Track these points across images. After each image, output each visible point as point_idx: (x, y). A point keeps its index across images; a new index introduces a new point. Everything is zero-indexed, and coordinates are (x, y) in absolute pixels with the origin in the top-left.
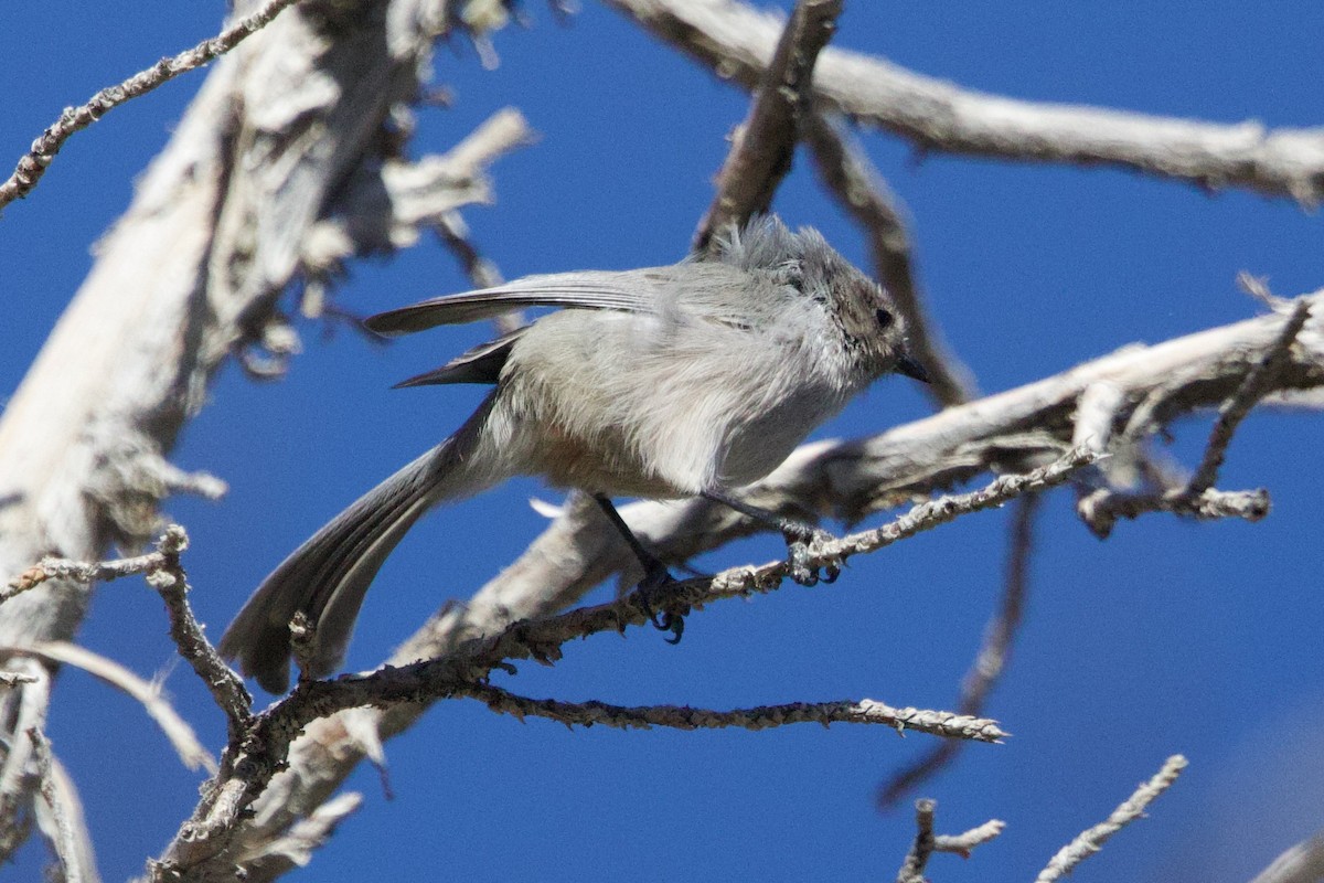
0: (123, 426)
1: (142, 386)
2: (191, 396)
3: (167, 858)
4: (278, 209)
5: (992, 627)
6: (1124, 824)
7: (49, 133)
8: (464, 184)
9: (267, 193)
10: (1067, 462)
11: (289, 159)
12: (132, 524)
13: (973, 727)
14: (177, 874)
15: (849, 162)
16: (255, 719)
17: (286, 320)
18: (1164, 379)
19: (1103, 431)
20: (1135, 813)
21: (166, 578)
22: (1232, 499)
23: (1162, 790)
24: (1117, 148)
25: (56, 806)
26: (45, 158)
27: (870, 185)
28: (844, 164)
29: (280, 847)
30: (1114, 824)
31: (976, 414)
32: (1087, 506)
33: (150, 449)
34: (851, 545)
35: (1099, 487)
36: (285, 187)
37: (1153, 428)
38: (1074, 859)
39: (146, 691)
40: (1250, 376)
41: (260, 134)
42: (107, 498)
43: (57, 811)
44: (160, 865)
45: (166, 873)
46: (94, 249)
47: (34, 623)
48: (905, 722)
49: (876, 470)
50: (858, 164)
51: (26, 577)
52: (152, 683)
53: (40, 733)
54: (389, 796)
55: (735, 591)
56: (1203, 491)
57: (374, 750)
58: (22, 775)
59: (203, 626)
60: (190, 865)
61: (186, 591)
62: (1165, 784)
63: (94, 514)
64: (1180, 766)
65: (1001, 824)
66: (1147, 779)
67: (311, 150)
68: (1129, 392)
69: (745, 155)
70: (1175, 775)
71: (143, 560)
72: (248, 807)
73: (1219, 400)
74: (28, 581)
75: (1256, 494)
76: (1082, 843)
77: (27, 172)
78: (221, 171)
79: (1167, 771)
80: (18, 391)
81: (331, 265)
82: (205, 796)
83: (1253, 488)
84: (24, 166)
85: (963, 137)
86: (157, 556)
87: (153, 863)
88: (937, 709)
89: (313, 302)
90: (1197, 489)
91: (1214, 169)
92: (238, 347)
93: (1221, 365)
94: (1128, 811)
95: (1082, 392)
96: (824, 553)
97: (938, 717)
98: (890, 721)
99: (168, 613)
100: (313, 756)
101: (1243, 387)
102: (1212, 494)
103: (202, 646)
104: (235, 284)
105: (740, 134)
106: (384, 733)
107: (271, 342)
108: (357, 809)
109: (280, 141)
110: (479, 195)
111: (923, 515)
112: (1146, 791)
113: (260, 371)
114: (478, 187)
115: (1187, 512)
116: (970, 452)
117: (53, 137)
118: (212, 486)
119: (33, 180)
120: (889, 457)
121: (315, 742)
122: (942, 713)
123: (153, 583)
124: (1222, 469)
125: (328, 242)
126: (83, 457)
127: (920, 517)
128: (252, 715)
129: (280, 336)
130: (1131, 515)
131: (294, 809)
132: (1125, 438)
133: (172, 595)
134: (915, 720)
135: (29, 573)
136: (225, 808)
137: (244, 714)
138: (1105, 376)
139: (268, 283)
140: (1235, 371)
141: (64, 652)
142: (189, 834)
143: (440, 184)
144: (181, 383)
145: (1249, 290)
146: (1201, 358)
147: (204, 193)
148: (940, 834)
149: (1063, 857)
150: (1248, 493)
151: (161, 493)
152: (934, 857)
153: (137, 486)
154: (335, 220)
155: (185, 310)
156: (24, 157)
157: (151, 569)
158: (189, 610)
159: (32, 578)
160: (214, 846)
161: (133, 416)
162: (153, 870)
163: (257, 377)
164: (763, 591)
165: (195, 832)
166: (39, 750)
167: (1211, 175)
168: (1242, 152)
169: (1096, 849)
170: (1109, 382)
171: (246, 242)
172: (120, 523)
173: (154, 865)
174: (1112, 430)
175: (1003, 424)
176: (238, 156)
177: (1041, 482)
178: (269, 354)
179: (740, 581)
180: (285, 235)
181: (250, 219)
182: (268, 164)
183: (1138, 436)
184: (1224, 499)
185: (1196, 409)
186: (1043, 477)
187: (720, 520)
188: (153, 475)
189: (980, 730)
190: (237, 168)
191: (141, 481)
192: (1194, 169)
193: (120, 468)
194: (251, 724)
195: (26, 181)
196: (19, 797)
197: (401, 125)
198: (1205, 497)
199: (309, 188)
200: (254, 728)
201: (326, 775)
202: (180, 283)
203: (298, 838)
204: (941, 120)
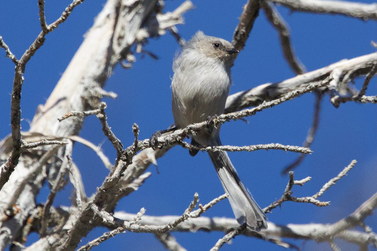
0: (91, 80)
1: (96, 70)
2: (108, 73)
3: (102, 187)
4: (130, 25)
5: (310, 130)
6: (341, 177)
7: (70, 6)
8: (177, 19)
9: (128, 22)
10: (327, 80)
11: (133, 13)
12: (94, 105)
13: (304, 150)
14: (104, 191)
15: (274, 13)
16: (124, 151)
17: (132, 53)
18: (353, 68)
19: (337, 81)
20: (344, 174)
21: (101, 115)
22: (369, 98)
23: (351, 169)
24: (342, 10)
25: (74, 175)
26: (69, 12)
27: (279, 19)
28: (273, 14)
29: (131, 186)
30: (338, 177)
31: (305, 77)
32: (333, 100)
33: (98, 86)
34: (273, 103)
35: (336, 95)
36: (132, 19)
37: (350, 80)
38: (329, 186)
39: (96, 149)
40: (374, 67)
41: (125, 7)
42: (88, 98)
43: (74, 176)
44: (100, 189)
45: (101, 191)
46: (84, 36)
47: (69, 129)
48: (287, 149)
49: (280, 91)
50: (276, 14)
51: (66, 115)
52: (98, 147)
53: (69, 157)
54: (158, 173)
55: (244, 116)
56: (362, 96)
57: (154, 162)
58: (65, 168)
59: (111, 128)
60: (107, 189)
61: (106, 119)
62: (352, 167)
63: (84, 102)
64: (355, 163)
65: (311, 178)
66: (347, 166)
67: (138, 11)
68: (343, 71)
69: (247, 12)
70: (354, 165)
71: (95, 111)
72: (122, 174)
73: (366, 73)
74: (66, 116)
75: (375, 97)
76: (331, 182)
77: (64, 16)
78: (116, 16)
79: (352, 164)
80: (65, 72)
81: (143, 40)
82: (111, 171)
83: (374, 95)
84: (64, 14)
85: (302, 7)
86: (99, 110)
87: (98, 188)
88: (295, 146)
89: (139, 49)
90: (360, 95)
91: (365, 15)
92: (120, 60)
93: (367, 64)
94: (342, 174)
95: (332, 71)
96: (266, 105)
97: (295, 147)
98: (283, 149)
99: (102, 124)
100: (139, 163)
101: (372, 70)
102: (364, 97)
103: (110, 133)
104: (119, 45)
105: (246, 7)
106: (157, 157)
107: (128, 59)
108: (150, 176)
109: (131, 8)
110: (181, 22)
111: (291, 95)
112: (347, 169)
113: (125, 66)
114: (180, 20)
115: (358, 101)
116: (303, 86)
117: (71, 7)
118: (113, 95)
119: (66, 18)
120: (283, 87)
121: (139, 159)
122: (296, 147)
123: (98, 117)
124: (366, 91)
125: (143, 34)
126: (81, 88)
127: (290, 95)
128: (123, 150)
129: (131, 58)
130: (344, 102)
131: (134, 176)
132: (342, 83)
133: (103, 120)
134: (289, 148)
135: (67, 114)
136: (116, 173)
137: (121, 150)
138: (337, 67)
139: (127, 44)
140: (370, 66)
141: (76, 138)
142: (108, 180)
143: (171, 19)
144: (106, 69)
145: (374, 46)
146: (361, 63)
147: (111, 22)
148: (295, 180)
149: (326, 186)
150: (373, 96)
151: (101, 97)
152: (293, 186)
153: (95, 95)
154: (145, 28)
155: (107, 51)
156: (64, 12)
157: (97, 113)
158: (107, 124)
159: (68, 116)
160: (114, 184)
161: (94, 78)
162: (98, 190)
163: (125, 68)
164: (251, 115)
165: (109, 179)
166: (69, 161)
167: (365, 17)
168: (372, 11)
169: (334, 183)
170: (338, 69)
171: (122, 34)
172: (90, 104)
173: (99, 189)
174: (339, 81)
175: (312, 79)
176: (120, 12)
177: (321, 85)
178: (128, 62)
179: (245, 113)
180: (132, 32)
181: (123, 28)
182: (127, 14)
183: (346, 82)
184: (367, 98)
185: (360, 75)
186: (321, 84)
187: (241, 103)
188: (99, 92)
189: (306, 151)
190: (120, 15)
191: (96, 94)
192: (360, 15)
193: (91, 91)
194: (123, 152)
195: (64, 18)
196: (65, 173)
197: (161, 5)
198: (362, 97)
199: (138, 20)
200: (123, 153)
201: (142, 168)
202: (105, 44)
203: (135, 183)
204: (297, 3)
